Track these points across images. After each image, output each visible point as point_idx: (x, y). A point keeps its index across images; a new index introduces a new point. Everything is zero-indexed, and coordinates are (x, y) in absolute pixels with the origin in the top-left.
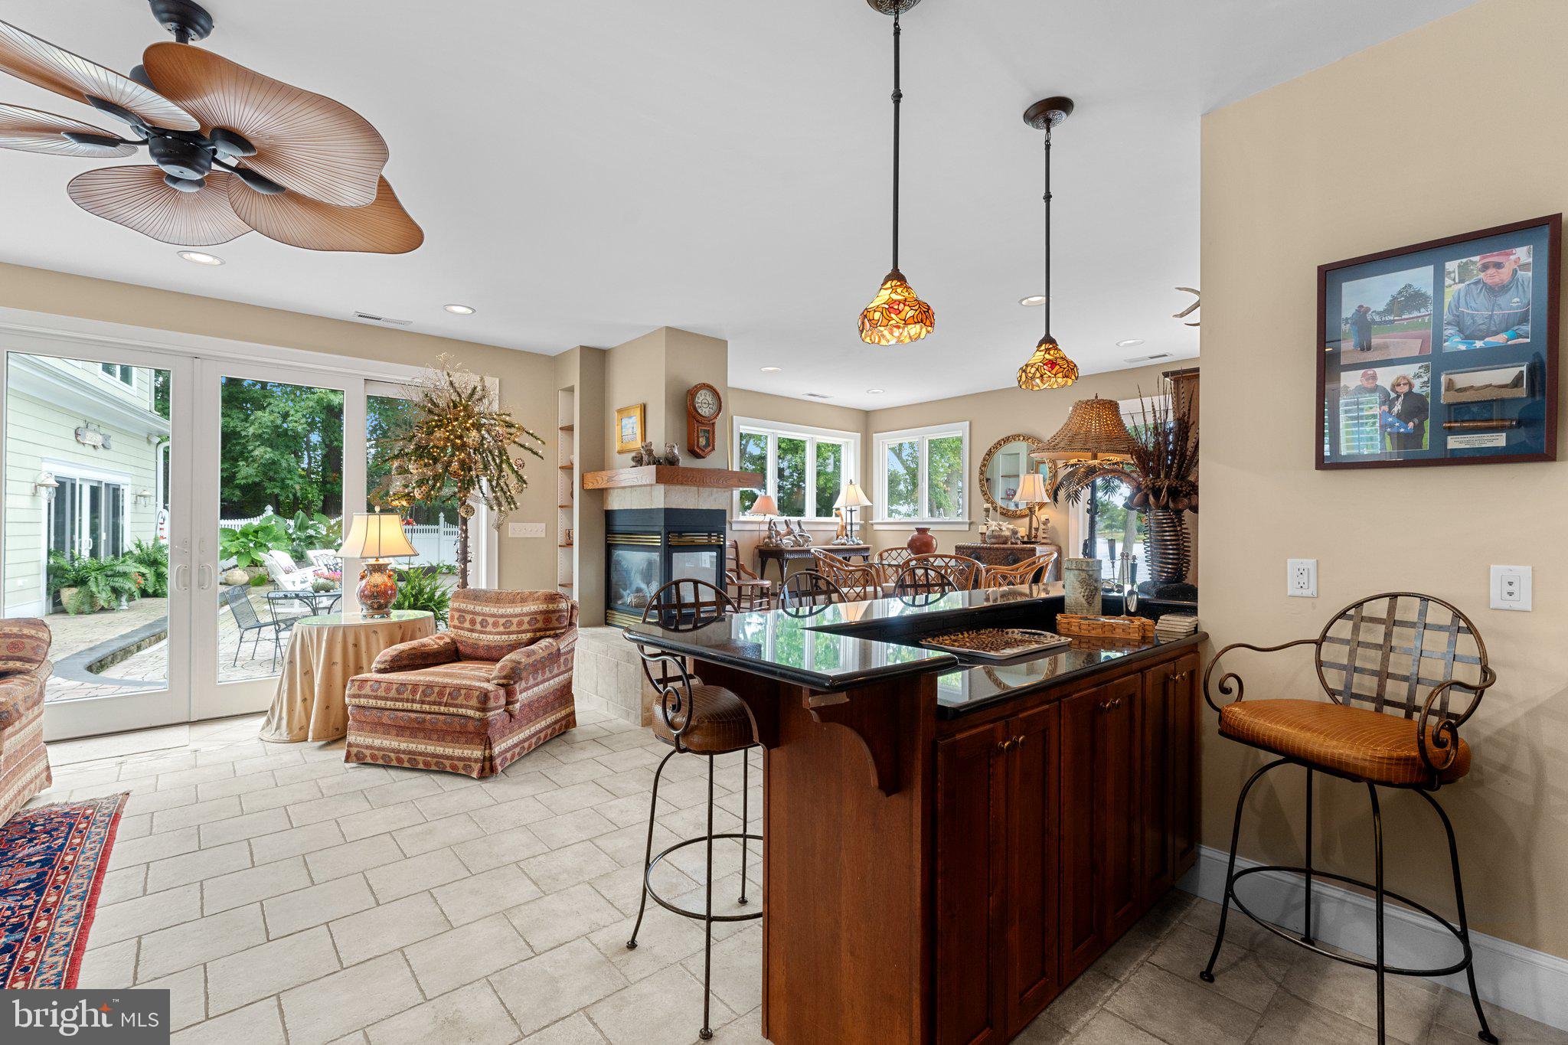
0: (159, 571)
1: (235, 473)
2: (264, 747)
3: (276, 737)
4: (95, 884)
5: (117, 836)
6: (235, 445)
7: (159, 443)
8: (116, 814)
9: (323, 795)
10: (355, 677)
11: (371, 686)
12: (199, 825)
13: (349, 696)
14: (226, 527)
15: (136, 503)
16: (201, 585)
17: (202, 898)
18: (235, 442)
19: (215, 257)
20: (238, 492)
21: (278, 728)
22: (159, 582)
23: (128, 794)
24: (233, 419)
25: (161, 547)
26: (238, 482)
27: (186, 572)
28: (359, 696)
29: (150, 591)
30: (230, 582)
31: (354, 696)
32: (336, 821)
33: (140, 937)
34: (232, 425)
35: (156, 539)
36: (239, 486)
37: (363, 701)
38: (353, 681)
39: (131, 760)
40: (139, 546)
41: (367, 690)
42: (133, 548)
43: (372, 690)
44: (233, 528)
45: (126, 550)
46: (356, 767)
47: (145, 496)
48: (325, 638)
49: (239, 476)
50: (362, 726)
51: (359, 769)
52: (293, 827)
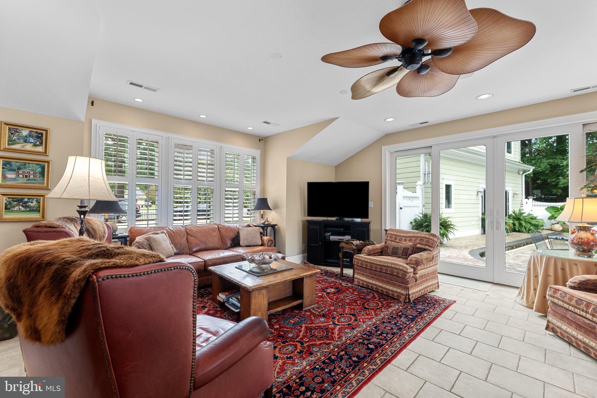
0: (520, 222)
1: (558, 182)
2: (515, 304)
3: (521, 302)
4: (424, 328)
5: (442, 315)
6: (558, 170)
7: (523, 174)
8: (447, 307)
9: (524, 340)
10: (553, 286)
11: (561, 294)
12: (466, 325)
13: (548, 295)
14: (554, 206)
15: (513, 197)
16: (497, 228)
17: (445, 355)
18: (558, 169)
19: (489, 94)
20: (560, 191)
21: (522, 298)
22: (520, 226)
23: (455, 302)
24: (557, 159)
25: (521, 213)
26: (559, 186)
27: (492, 222)
28: (553, 297)
29: (517, 230)
30: (553, 229)
31: (551, 296)
32: (520, 357)
33: (420, 355)
34: (556, 162)
35: (520, 210)
36: (560, 188)
37: (556, 301)
38: (551, 287)
39: (466, 290)
40: (514, 213)
41: (558, 295)
42: (512, 213)
43: (561, 297)
44: (558, 207)
45: (510, 214)
46: (552, 335)
47: (516, 194)
48: (544, 261)
49: (560, 183)
50: (555, 314)
51: (553, 337)
52: (498, 348)
